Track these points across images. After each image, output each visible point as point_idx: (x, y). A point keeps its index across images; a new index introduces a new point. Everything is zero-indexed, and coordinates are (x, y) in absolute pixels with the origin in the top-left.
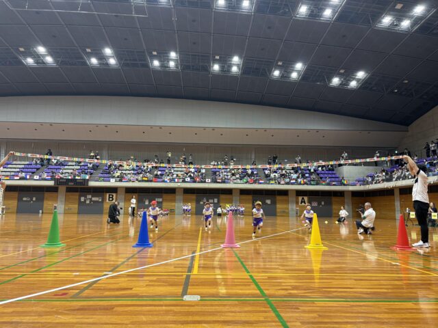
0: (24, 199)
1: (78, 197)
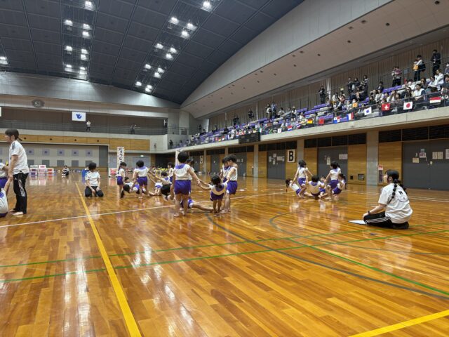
1: (266, 157)
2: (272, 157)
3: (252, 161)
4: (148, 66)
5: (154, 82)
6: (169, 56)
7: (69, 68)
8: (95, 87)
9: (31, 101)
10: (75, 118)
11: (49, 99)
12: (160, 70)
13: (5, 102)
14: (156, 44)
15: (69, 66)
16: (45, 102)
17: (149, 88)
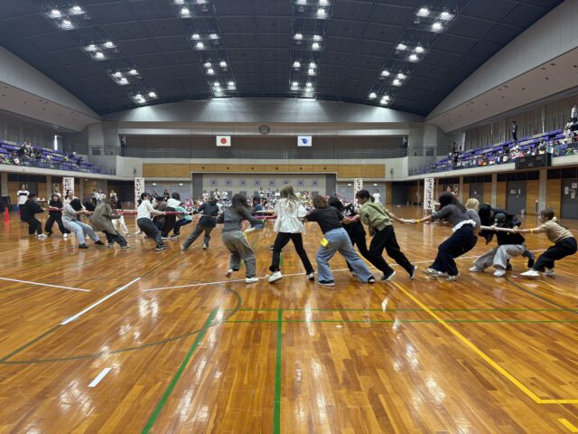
0: (512, 192)
1: (559, 187)
2: (570, 187)
3: (537, 194)
4: (386, 73)
5: (392, 91)
6: (413, 58)
7: (295, 86)
8: (322, 104)
9: (257, 127)
10: (300, 143)
11: (276, 124)
12: (401, 76)
13: (234, 130)
14: (397, 45)
15: (295, 84)
16: (271, 127)
17: (385, 99)
